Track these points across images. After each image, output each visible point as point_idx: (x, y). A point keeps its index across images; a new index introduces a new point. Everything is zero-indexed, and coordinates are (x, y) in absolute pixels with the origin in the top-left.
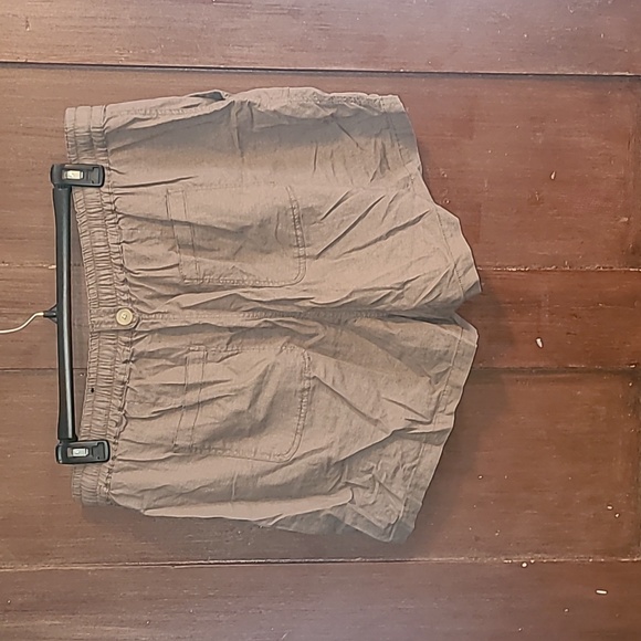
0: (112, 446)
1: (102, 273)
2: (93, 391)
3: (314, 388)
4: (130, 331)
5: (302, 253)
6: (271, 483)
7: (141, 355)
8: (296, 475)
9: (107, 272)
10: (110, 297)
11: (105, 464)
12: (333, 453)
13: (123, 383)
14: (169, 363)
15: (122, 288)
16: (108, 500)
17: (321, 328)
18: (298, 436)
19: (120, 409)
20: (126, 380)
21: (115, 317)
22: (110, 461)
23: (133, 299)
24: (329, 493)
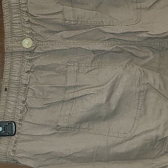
0: (18, 125)
1: (14, 16)
2: (6, 90)
3: (147, 90)
4: (31, 52)
5: (139, 6)
6: (120, 152)
7: (37, 68)
8: (135, 146)
9: (17, 15)
10: (19, 31)
11: (12, 137)
12: (160, 133)
13: (26, 85)
14: (54, 73)
15: (27, 26)
16: (14, 160)
17: (151, 53)
18: (136, 121)
19: (24, 102)
20: (27, 83)
21: (21, 44)
22: (16, 135)
23: (34, 33)
24: (154, 158)
